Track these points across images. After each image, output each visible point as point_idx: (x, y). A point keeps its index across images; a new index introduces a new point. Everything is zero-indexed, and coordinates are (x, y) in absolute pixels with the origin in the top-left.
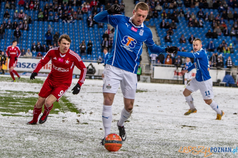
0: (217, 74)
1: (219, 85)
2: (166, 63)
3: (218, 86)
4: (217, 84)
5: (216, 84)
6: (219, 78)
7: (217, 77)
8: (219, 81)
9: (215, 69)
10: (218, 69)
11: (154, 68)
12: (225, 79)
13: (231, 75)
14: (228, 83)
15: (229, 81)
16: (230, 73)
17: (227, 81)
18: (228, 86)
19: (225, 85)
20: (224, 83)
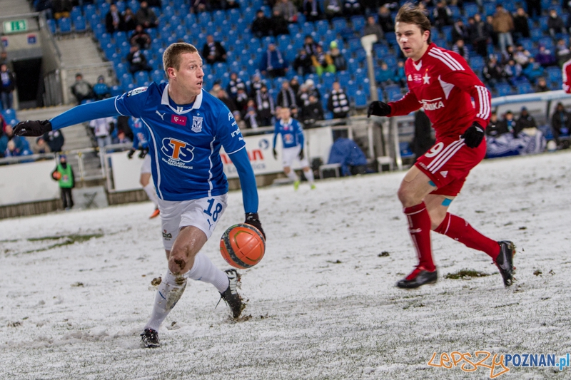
1: (322, 174)
6: (314, 154)
8: (317, 162)
12: (335, 152)
13: (350, 137)
14: (346, 164)
15: (348, 159)
16: (346, 132)
17: (342, 159)
18: (348, 175)
19: (337, 173)
20: (335, 166)
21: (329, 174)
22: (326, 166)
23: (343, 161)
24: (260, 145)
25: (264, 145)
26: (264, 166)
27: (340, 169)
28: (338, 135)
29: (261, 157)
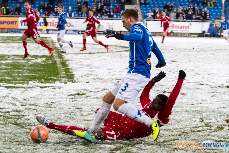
0: (202, 26)
1: (205, 36)
2: (157, 18)
3: (203, 36)
4: (203, 35)
5: (201, 35)
6: (204, 30)
7: (202, 29)
8: (204, 32)
9: (200, 22)
10: (203, 22)
11: (146, 23)
12: (209, 30)
13: (214, 26)
14: (212, 34)
15: (213, 32)
16: (213, 24)
17: (211, 32)
18: (212, 37)
19: (209, 36)
20: (209, 34)
21: (207, 36)
22: (206, 34)
23: (211, 33)
24: (189, 25)
25: (190, 25)
26: (189, 31)
27: (210, 35)
28: (211, 25)
29: (189, 28)
